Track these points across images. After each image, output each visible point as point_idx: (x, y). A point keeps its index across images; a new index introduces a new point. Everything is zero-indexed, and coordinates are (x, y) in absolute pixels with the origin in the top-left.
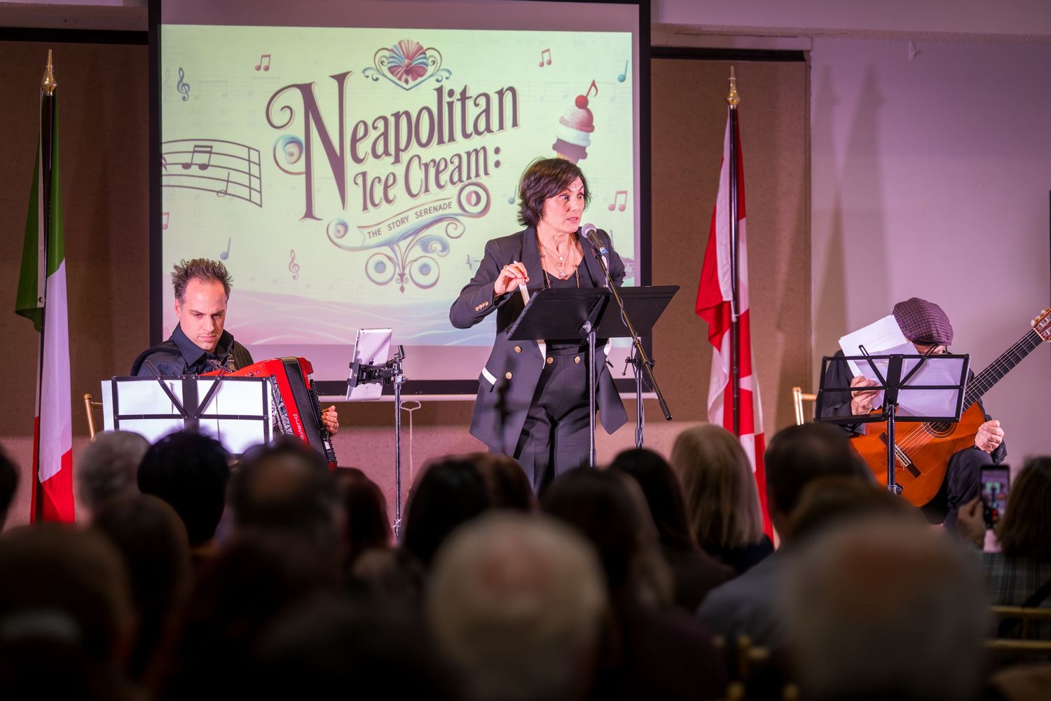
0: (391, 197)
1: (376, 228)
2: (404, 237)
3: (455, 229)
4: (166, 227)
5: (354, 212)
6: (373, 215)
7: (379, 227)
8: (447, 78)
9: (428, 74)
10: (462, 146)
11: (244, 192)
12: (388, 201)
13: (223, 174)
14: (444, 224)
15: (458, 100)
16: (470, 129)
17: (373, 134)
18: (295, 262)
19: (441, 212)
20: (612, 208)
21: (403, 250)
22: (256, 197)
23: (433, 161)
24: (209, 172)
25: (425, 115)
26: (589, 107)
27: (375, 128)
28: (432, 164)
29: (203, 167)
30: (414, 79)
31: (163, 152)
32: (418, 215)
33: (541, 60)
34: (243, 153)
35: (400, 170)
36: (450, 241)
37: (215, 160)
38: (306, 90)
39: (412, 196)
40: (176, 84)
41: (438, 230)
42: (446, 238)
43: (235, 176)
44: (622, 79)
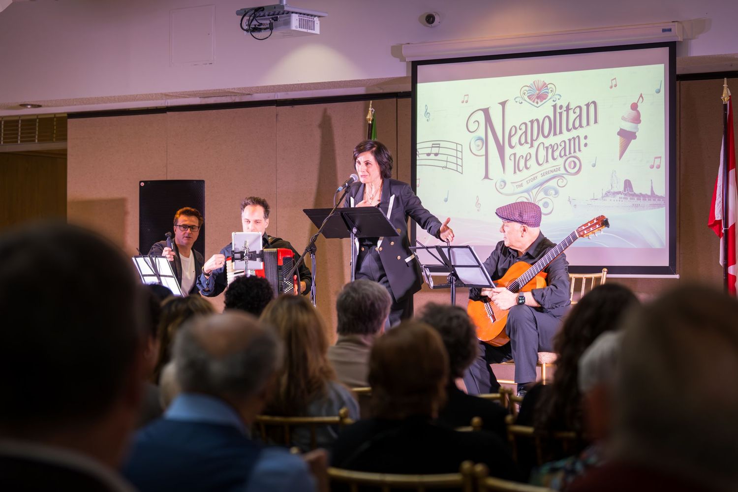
0: (528, 166)
1: (521, 183)
2: (535, 187)
3: (562, 182)
4: (418, 186)
5: (509, 176)
6: (520, 176)
7: (522, 182)
8: (559, 99)
9: (549, 98)
10: (566, 136)
11: (454, 166)
12: (527, 168)
13: (444, 158)
14: (555, 180)
15: (564, 111)
16: (571, 126)
17: (520, 132)
18: (479, 202)
19: (555, 173)
20: (652, 167)
21: (534, 194)
22: (460, 169)
23: (551, 145)
24: (439, 157)
25: (547, 121)
26: (638, 109)
27: (520, 129)
28: (550, 147)
29: (436, 155)
30: (541, 101)
31: (418, 148)
32: (543, 175)
33: (611, 85)
34: (454, 146)
35: (533, 151)
36: (559, 189)
37: (442, 151)
38: (486, 111)
39: (539, 164)
40: (424, 113)
41: (553, 183)
42: (558, 187)
43: (450, 159)
44: (658, 91)
